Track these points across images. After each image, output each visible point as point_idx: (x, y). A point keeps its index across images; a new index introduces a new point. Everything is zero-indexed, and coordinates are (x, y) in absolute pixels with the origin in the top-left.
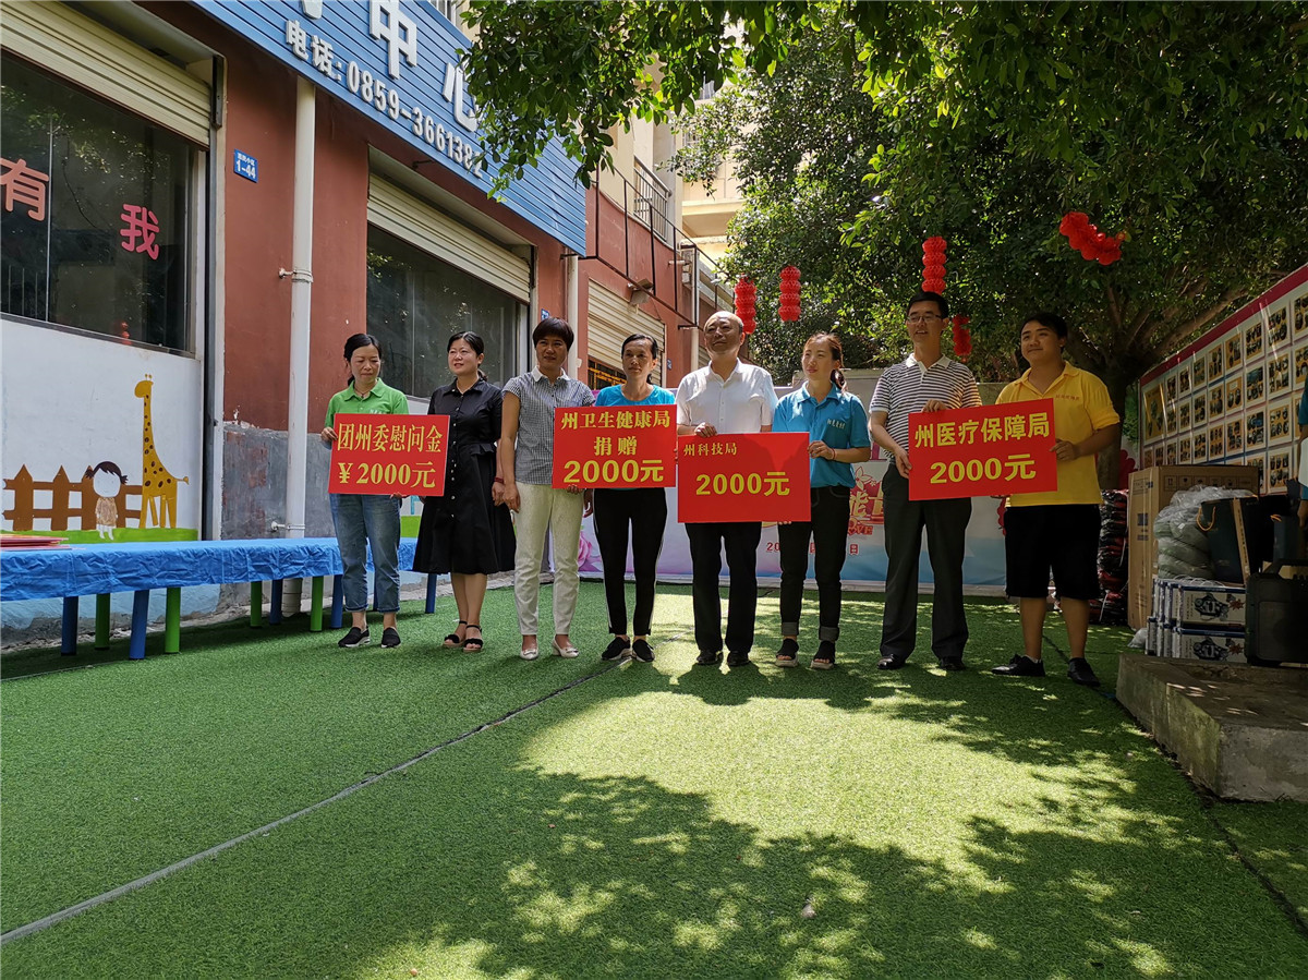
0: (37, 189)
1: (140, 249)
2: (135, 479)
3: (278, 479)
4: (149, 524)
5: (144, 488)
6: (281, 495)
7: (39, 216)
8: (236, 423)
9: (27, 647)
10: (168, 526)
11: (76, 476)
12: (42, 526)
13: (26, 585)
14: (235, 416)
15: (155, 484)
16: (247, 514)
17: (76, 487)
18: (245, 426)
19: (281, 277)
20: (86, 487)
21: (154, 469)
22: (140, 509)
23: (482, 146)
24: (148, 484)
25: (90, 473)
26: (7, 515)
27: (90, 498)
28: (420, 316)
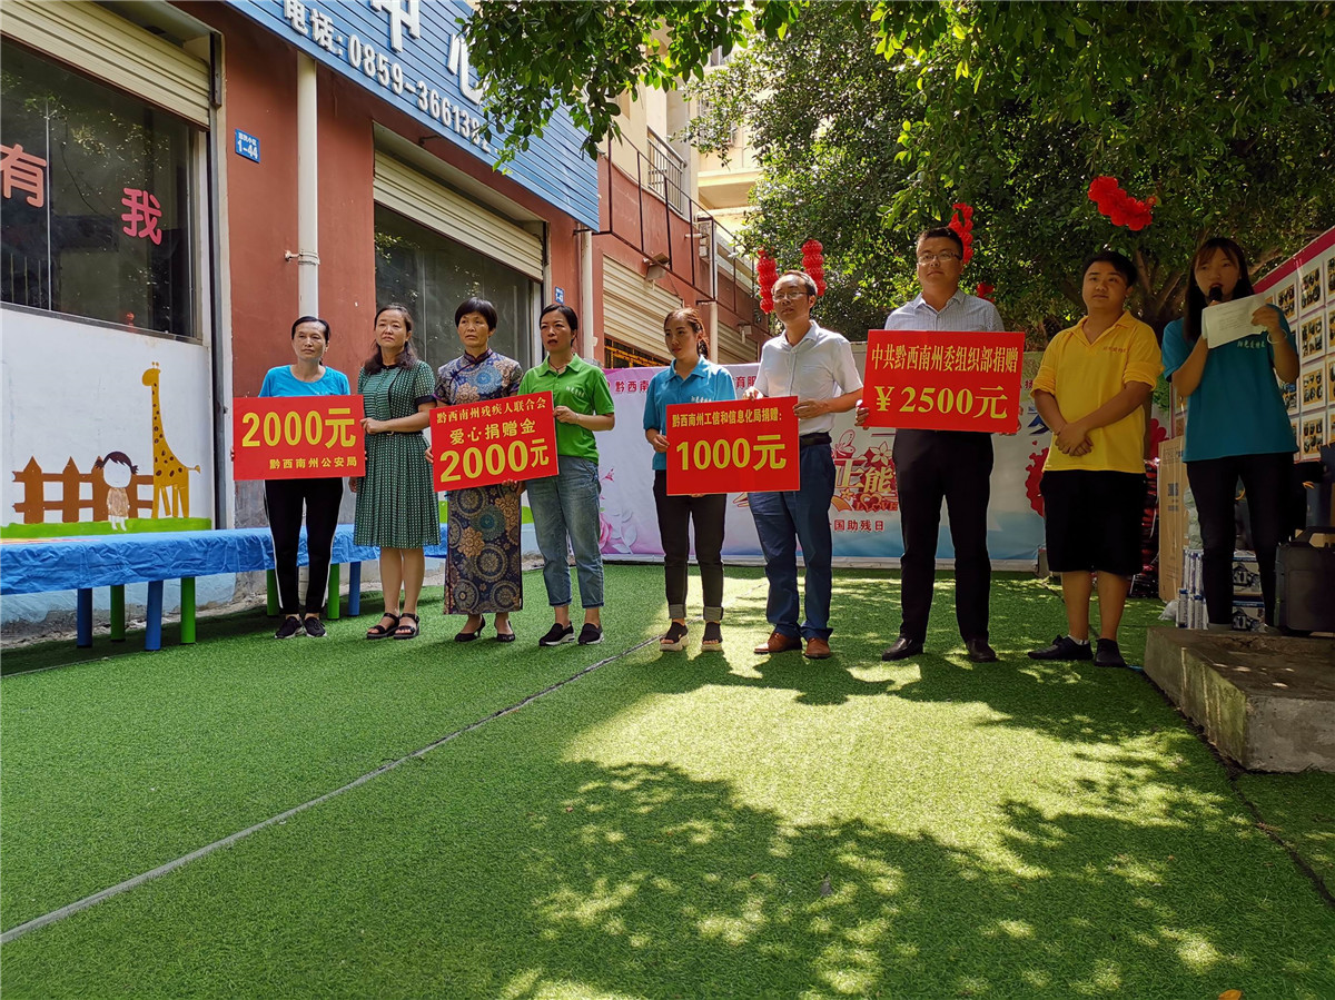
0: (35, 175)
1: (142, 234)
2: (146, 469)
4: (162, 514)
5: (156, 477)
7: (38, 202)
9: (43, 640)
10: (181, 515)
11: (85, 467)
12: (53, 517)
13: (40, 578)
15: (166, 474)
17: (86, 478)
19: (287, 260)
20: (96, 477)
21: (164, 458)
22: (152, 499)
23: (486, 116)
24: (159, 473)
25: (100, 464)
26: (18, 507)
27: (101, 489)
28: (431, 297)
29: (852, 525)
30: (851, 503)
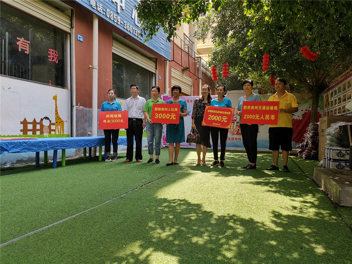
0: (27, 45)
1: (53, 61)
3: (90, 121)
4: (57, 133)
5: (56, 123)
6: (91, 125)
7: (27, 53)
8: (79, 106)
9: (27, 165)
10: (62, 133)
11: (38, 121)
12: (30, 133)
13: (26, 149)
14: (79, 105)
15: (58, 122)
16: (82, 130)
17: (38, 123)
18: (81, 107)
19: (90, 68)
20: (41, 123)
21: (58, 118)
22: (55, 129)
23: (141, 30)
24: (57, 122)
25: (42, 120)
26: (21, 131)
27: (42, 126)
28: (127, 77)
29: (236, 139)
30: (236, 133)
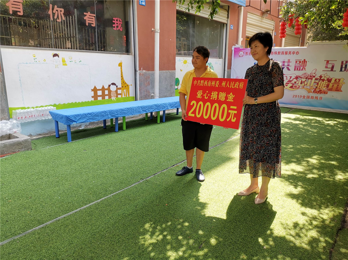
0: (93, 19)
1: (118, 29)
2: (120, 86)
3: (153, 83)
4: (123, 96)
5: (122, 88)
6: (153, 87)
7: (93, 25)
8: (142, 71)
9: (98, 126)
10: (128, 96)
11: (106, 87)
12: (100, 98)
14: (142, 69)
15: (124, 87)
16: (146, 93)
17: (106, 89)
18: (144, 71)
19: (152, 31)
20: (109, 89)
21: (124, 83)
22: (121, 93)
25: (109, 86)
26: (92, 97)
27: (110, 91)
29: (312, 97)
30: (313, 91)
